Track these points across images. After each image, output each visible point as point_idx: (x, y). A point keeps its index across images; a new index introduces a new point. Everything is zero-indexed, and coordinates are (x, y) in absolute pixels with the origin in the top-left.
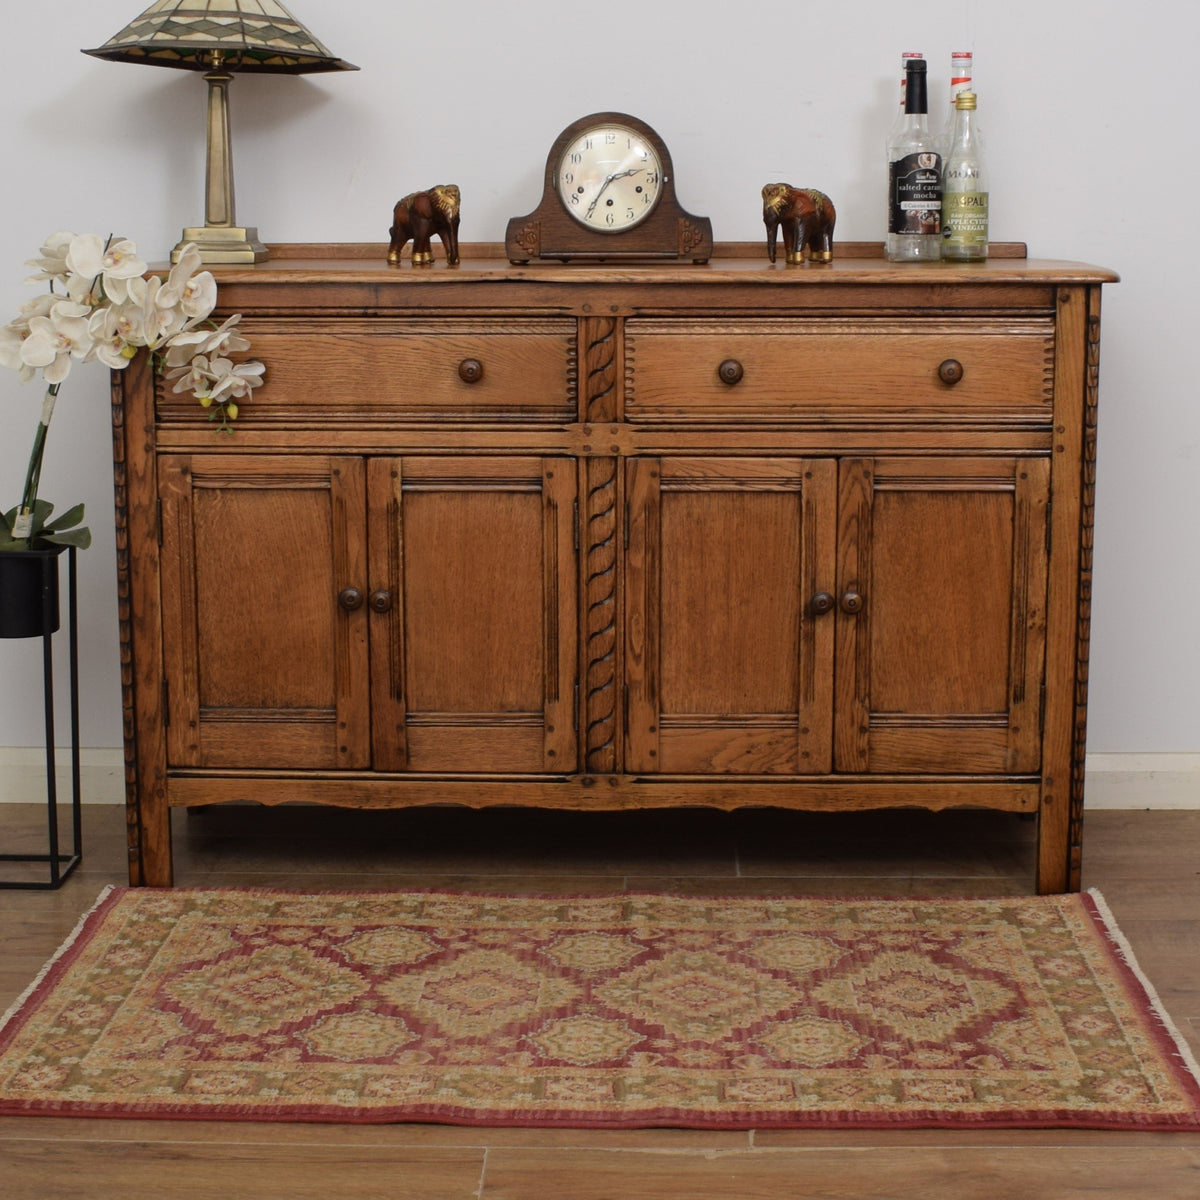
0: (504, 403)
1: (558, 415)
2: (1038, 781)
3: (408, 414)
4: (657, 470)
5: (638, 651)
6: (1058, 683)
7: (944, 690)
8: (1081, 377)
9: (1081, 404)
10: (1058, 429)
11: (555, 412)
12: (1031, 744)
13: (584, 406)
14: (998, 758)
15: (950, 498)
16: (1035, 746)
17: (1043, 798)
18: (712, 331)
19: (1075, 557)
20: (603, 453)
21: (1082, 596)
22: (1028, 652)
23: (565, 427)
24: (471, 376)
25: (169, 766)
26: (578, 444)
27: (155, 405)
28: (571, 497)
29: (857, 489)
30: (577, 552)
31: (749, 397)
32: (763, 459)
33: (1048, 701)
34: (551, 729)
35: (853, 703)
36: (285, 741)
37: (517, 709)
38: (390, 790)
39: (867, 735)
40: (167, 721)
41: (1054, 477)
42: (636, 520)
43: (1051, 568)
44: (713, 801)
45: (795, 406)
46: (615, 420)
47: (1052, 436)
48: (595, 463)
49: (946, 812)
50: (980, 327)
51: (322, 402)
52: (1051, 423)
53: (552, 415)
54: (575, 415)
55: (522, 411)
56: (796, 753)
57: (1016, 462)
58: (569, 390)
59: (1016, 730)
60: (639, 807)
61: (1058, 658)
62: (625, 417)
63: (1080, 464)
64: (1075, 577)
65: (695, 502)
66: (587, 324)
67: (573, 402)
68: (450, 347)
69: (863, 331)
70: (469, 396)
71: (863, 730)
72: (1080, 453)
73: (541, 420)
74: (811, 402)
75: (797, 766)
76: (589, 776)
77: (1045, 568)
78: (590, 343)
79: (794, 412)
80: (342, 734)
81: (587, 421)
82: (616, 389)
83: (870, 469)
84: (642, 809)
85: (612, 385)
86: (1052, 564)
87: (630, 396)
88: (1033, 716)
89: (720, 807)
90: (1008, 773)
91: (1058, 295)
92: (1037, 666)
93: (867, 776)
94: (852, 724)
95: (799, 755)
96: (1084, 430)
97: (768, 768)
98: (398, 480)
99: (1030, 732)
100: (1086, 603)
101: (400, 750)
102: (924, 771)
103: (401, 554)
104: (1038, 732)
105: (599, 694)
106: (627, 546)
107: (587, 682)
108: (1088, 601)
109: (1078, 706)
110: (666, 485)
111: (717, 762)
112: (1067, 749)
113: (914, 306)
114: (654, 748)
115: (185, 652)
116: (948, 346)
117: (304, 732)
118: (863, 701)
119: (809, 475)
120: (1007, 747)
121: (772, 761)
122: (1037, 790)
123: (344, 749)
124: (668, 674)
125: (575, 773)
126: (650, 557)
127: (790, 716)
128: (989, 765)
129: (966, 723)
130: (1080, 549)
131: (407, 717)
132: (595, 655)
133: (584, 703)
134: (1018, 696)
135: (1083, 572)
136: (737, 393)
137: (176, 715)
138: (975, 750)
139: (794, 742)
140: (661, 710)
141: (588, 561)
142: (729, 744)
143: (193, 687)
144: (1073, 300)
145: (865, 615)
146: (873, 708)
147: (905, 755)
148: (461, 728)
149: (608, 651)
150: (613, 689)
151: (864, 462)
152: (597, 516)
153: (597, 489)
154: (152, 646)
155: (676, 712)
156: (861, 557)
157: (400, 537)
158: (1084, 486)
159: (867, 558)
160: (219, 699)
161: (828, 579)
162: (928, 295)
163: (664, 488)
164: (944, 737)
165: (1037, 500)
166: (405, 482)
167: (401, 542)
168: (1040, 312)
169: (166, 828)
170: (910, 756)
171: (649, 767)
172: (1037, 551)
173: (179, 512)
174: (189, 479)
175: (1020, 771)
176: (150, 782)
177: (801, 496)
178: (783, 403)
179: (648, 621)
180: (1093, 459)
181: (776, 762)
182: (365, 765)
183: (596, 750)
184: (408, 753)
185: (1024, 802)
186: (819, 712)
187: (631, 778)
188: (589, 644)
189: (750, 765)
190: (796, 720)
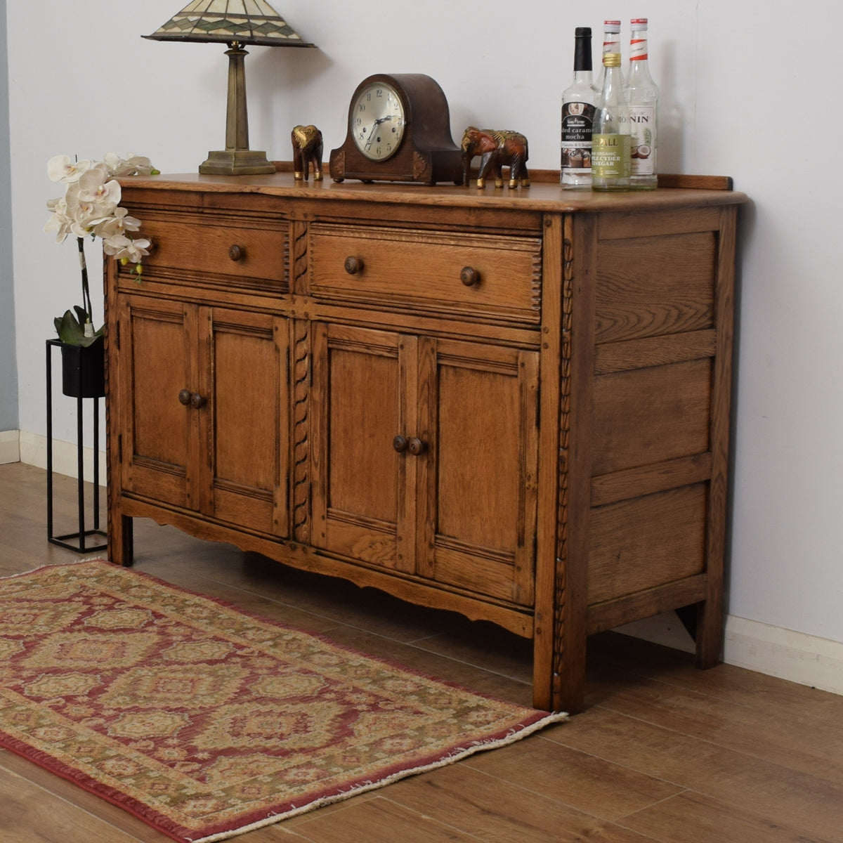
2: (532, 614)
4: (325, 331)
5: (316, 460)
6: (545, 537)
7: (480, 526)
8: (559, 288)
9: (559, 311)
10: (545, 329)
12: (528, 583)
14: (506, 590)
15: (483, 376)
16: (531, 585)
17: (536, 629)
18: (352, 235)
19: (556, 436)
20: (301, 317)
21: (561, 469)
22: (527, 507)
23: (283, 296)
24: (241, 256)
25: (122, 489)
26: (289, 309)
28: (286, 347)
29: (428, 359)
30: (289, 382)
31: (372, 284)
32: (383, 332)
33: (539, 550)
34: (276, 505)
35: (426, 523)
36: (166, 485)
37: (263, 488)
38: (207, 528)
39: (433, 550)
40: (121, 461)
41: (543, 369)
42: (316, 367)
43: (541, 442)
44: (353, 577)
45: (392, 294)
46: (307, 294)
47: (540, 335)
48: (297, 322)
49: (480, 622)
50: (496, 243)
52: (540, 324)
56: (395, 554)
57: (518, 352)
58: (285, 271)
59: (519, 569)
61: (544, 517)
63: (558, 360)
64: (556, 452)
65: (347, 358)
66: (294, 224)
68: (233, 236)
69: (430, 241)
71: (431, 546)
72: (558, 351)
74: (401, 292)
75: (396, 564)
76: (293, 542)
77: (536, 441)
78: (295, 239)
79: (393, 299)
80: (188, 485)
81: (294, 293)
82: (307, 272)
83: (435, 347)
85: (306, 269)
86: (541, 439)
87: (311, 278)
88: (529, 560)
89: (356, 583)
90: (513, 604)
91: (545, 219)
92: (531, 521)
93: (434, 581)
94: (425, 540)
95: (397, 556)
96: (561, 332)
97: (381, 561)
98: (211, 322)
99: (528, 573)
100: (564, 475)
101: (211, 502)
102: (465, 587)
103: (212, 371)
104: (532, 574)
105: (299, 486)
106: (312, 385)
107: (294, 476)
108: (566, 473)
109: (558, 559)
110: (331, 343)
111: (355, 549)
112: (551, 593)
113: (459, 223)
114: (324, 531)
115: (128, 418)
116: (476, 256)
117: (173, 480)
118: (431, 524)
119: (402, 347)
120: (513, 581)
121: (383, 556)
122: (532, 621)
123: (189, 496)
124: (334, 480)
125: (287, 539)
126: (323, 393)
127: (393, 525)
128: (503, 593)
129: (489, 555)
130: (559, 430)
131: (215, 482)
132: (297, 460)
133: (292, 491)
134: (521, 542)
135: (561, 449)
136: (363, 281)
137: (124, 457)
138: (494, 579)
139: (394, 546)
140: (329, 505)
141: (295, 391)
142: (361, 538)
143: (131, 441)
144: (553, 225)
145: (432, 458)
146: (440, 531)
147: (454, 572)
148: (237, 495)
149: (304, 457)
150: (306, 484)
151: (432, 341)
152: (298, 361)
153: (298, 341)
154: (116, 412)
155: (337, 509)
156: (430, 414)
157: (212, 360)
158: (561, 379)
159: (434, 415)
160: (142, 451)
161: (412, 427)
162: (467, 216)
163: (330, 346)
164: (477, 563)
165: (531, 386)
166: (214, 324)
167: (212, 364)
168: (534, 233)
169: (121, 527)
170: (457, 573)
171: (321, 545)
172: (531, 427)
173: (126, 330)
174: (129, 310)
175: (521, 602)
176: (115, 496)
177: (398, 362)
178: (386, 291)
179: (322, 439)
180: (568, 357)
181: (385, 558)
182: (198, 509)
183: (298, 525)
184: (214, 505)
185: (524, 629)
186: (407, 526)
187: (314, 550)
188: (295, 450)
189: (371, 556)
190: (396, 529)
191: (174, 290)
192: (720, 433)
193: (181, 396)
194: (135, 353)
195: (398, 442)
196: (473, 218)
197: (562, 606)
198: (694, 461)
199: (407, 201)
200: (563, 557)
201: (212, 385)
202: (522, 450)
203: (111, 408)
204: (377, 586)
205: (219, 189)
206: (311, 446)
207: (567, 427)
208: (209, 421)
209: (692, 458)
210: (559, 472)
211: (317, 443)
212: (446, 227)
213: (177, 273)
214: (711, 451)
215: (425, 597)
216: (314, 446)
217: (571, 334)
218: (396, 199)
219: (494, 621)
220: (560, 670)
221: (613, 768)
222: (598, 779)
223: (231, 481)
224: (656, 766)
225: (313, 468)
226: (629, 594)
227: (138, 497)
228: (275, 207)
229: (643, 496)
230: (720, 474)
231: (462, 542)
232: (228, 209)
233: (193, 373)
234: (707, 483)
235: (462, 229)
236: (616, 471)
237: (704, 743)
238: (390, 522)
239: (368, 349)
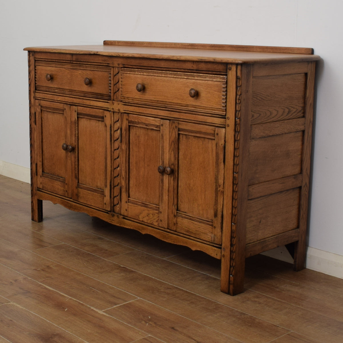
2: (220, 248)
4: (127, 118)
5: (123, 176)
6: (227, 213)
7: (197, 208)
8: (234, 99)
9: (234, 109)
10: (228, 118)
12: (219, 234)
14: (209, 237)
15: (199, 139)
16: (220, 235)
17: (222, 255)
19: (232, 167)
21: (234, 182)
22: (218, 200)
24: (90, 83)
25: (37, 188)
26: (111, 107)
27: (35, 85)
28: (110, 124)
29: (174, 132)
30: (111, 141)
31: (148, 96)
32: (153, 118)
33: (224, 219)
34: (105, 196)
35: (172, 206)
36: (56, 186)
37: (100, 188)
38: (75, 206)
39: (176, 218)
40: (37, 175)
41: (226, 136)
42: (123, 134)
43: (225, 170)
44: (139, 229)
45: (158, 101)
46: (119, 101)
47: (226, 120)
48: (115, 114)
49: (197, 251)
50: (205, 78)
52: (226, 115)
55: (100, 95)
56: (159, 219)
57: (215, 128)
59: (215, 227)
61: (227, 204)
62: (121, 100)
63: (234, 132)
64: (232, 174)
65: (137, 130)
66: (113, 68)
68: (86, 74)
69: (175, 76)
71: (175, 216)
72: (234, 128)
74: (161, 100)
75: (159, 224)
76: (113, 213)
77: (223, 169)
78: (114, 75)
79: (158, 103)
80: (66, 186)
81: (113, 100)
82: (119, 91)
83: (177, 125)
85: (119, 89)
86: (225, 169)
87: (121, 93)
88: (219, 224)
89: (141, 232)
90: (212, 244)
91: (228, 67)
92: (221, 206)
93: (176, 232)
94: (172, 213)
95: (159, 220)
96: (235, 119)
97: (152, 222)
98: (76, 113)
99: (219, 230)
100: (236, 185)
101: (76, 194)
102: (190, 235)
103: (77, 135)
104: (221, 230)
105: (116, 188)
106: (121, 142)
107: (113, 183)
108: (237, 184)
109: (233, 224)
110: (130, 123)
111: (140, 217)
112: (229, 239)
113: (189, 69)
114: (127, 208)
115: (40, 156)
116: (196, 84)
117: (59, 184)
118: (175, 206)
119: (162, 125)
120: (212, 233)
121: (153, 220)
122: (220, 251)
123: (67, 191)
124: (131, 185)
125: (110, 211)
126: (126, 146)
127: (158, 206)
128: (208, 238)
129: (201, 221)
130: (234, 164)
131: (78, 185)
132: (115, 176)
133: (112, 190)
134: (216, 215)
135: (235, 173)
136: (144, 95)
137: (38, 174)
138: (204, 232)
139: (158, 216)
140: (129, 197)
141: (114, 145)
142: (143, 212)
143: (41, 166)
144: (232, 69)
145: (176, 176)
146: (179, 209)
147: (185, 228)
148: (88, 191)
149: (118, 174)
150: (119, 187)
151: (175, 122)
152: (115, 131)
153: (115, 122)
154: (35, 153)
155: (133, 198)
156: (175, 156)
157: (77, 130)
158: (235, 141)
159: (177, 156)
160: (46, 171)
161: (166, 162)
162: (192, 65)
163: (130, 124)
164: (196, 225)
165: (221, 144)
166: (78, 114)
167: (77, 132)
168: (223, 73)
169: (37, 205)
170: (186, 229)
171: (125, 214)
172: (221, 163)
173: (39, 116)
174: (40, 107)
175: (216, 243)
176: (34, 191)
177: (160, 132)
178: (155, 99)
179: (126, 167)
180: (238, 131)
181: (154, 221)
182: (71, 197)
183: (115, 205)
184: (78, 195)
185: (217, 255)
186: (164, 207)
187: (122, 217)
188: (114, 172)
189: (148, 220)
190: (159, 208)
191: (60, 98)
192: (306, 165)
193: (63, 146)
194: (43, 126)
195: (160, 169)
196: (195, 66)
197: (234, 245)
198: (295, 178)
199: (165, 58)
200: (235, 222)
201: (77, 141)
202: (217, 174)
203: (33, 151)
204: (150, 234)
205: (79, 52)
206: (121, 170)
207: (237, 163)
208: (75, 157)
209: (294, 176)
210: (233, 184)
211: (123, 168)
212: (183, 70)
213: (61, 90)
214: (302, 174)
215: (172, 239)
216: (122, 170)
217: (240, 120)
218: (160, 57)
219: (203, 251)
220: (233, 274)
221: (257, 320)
222: (250, 326)
223: (86, 185)
224: (277, 320)
225: (122, 179)
226: (264, 239)
227: (44, 191)
228: (105, 61)
229: (271, 194)
230: (306, 183)
231: (189, 215)
232: (84, 62)
233: (68, 135)
234: (300, 188)
235: (190, 71)
236: (259, 183)
237: (298, 307)
238: (156, 205)
239: (147, 126)
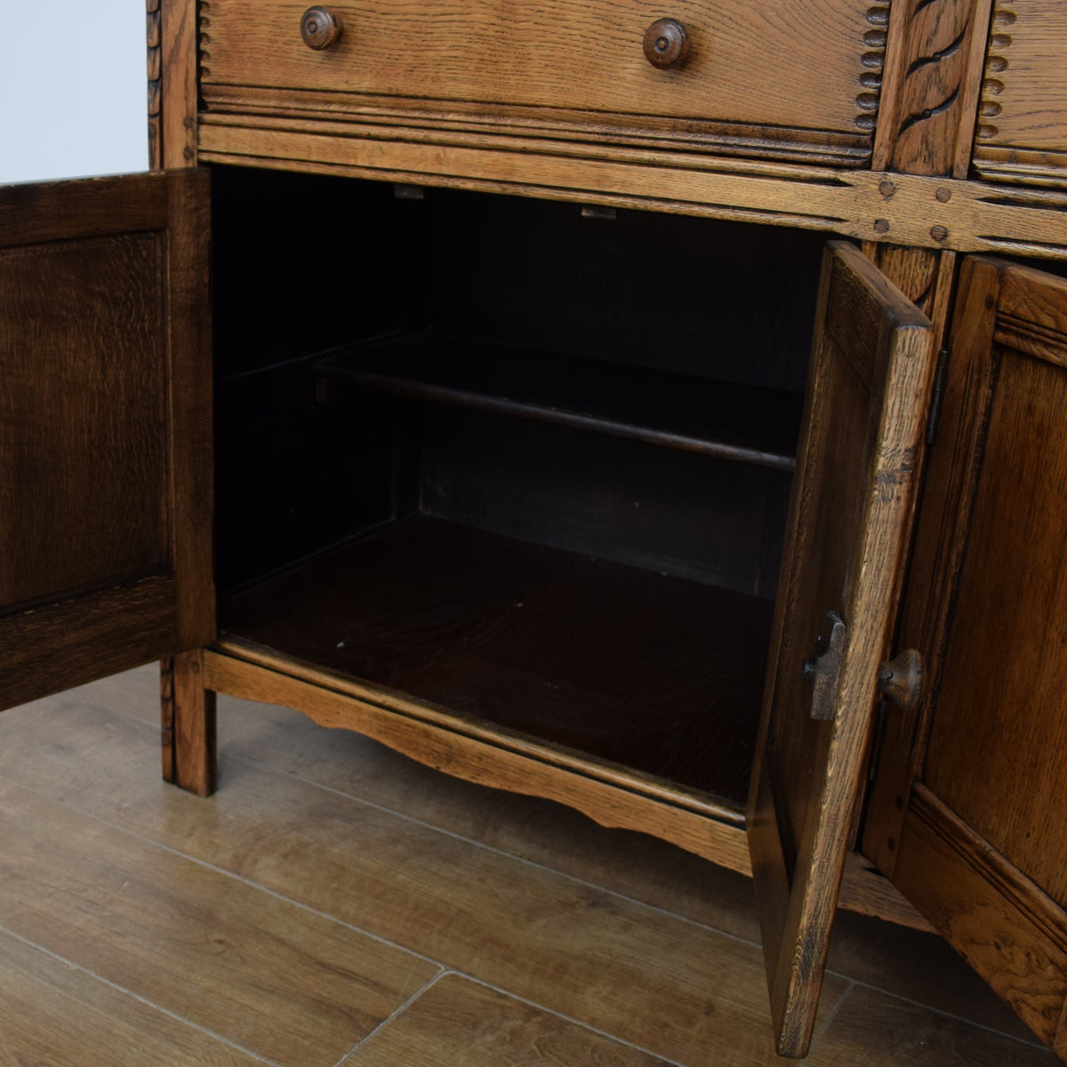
0: (730, 115)
1: (835, 150)
3: (561, 126)
11: (829, 143)
13: (887, 135)
20: (913, 240)
23: (845, 176)
26: (864, 214)
27: (199, 84)
46: (949, 173)
48: (894, 258)
51: (426, 92)
53: (821, 149)
54: (867, 154)
55: (765, 137)
58: (863, 97)
60: (872, 912)
62: (972, 167)
67: (864, 128)
70: (668, 97)
73: (798, 156)
82: (960, 105)
84: (876, 917)
85: (954, 96)
87: (990, 121)
114: (895, 836)
171: (883, 864)
